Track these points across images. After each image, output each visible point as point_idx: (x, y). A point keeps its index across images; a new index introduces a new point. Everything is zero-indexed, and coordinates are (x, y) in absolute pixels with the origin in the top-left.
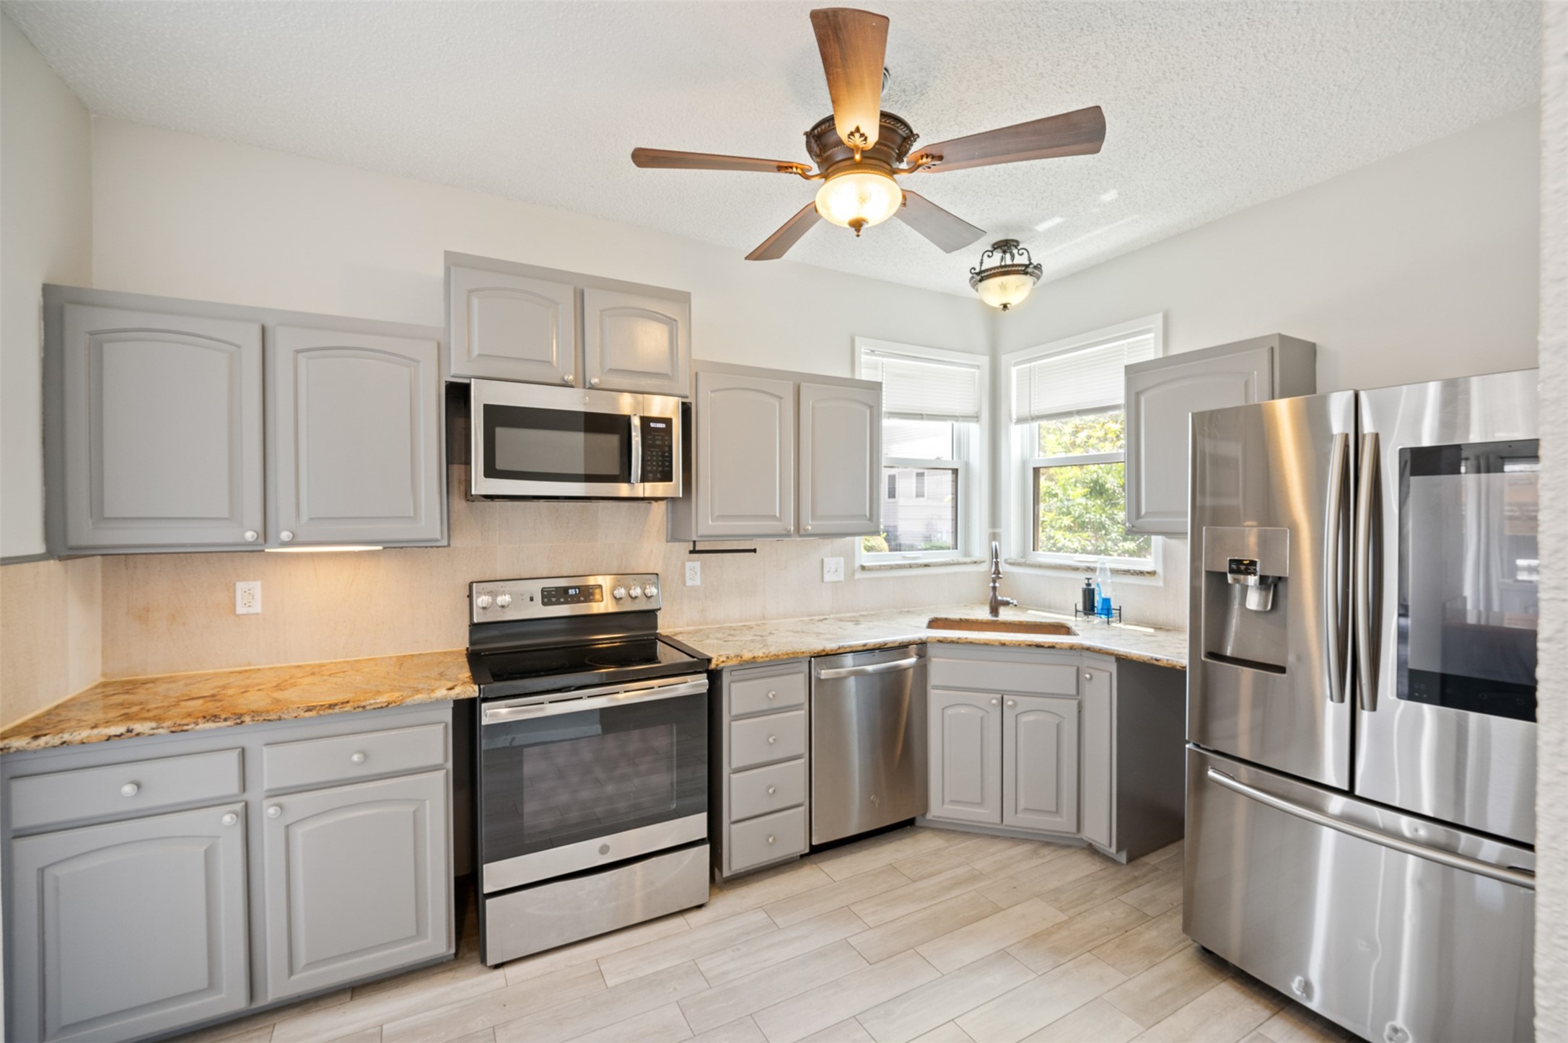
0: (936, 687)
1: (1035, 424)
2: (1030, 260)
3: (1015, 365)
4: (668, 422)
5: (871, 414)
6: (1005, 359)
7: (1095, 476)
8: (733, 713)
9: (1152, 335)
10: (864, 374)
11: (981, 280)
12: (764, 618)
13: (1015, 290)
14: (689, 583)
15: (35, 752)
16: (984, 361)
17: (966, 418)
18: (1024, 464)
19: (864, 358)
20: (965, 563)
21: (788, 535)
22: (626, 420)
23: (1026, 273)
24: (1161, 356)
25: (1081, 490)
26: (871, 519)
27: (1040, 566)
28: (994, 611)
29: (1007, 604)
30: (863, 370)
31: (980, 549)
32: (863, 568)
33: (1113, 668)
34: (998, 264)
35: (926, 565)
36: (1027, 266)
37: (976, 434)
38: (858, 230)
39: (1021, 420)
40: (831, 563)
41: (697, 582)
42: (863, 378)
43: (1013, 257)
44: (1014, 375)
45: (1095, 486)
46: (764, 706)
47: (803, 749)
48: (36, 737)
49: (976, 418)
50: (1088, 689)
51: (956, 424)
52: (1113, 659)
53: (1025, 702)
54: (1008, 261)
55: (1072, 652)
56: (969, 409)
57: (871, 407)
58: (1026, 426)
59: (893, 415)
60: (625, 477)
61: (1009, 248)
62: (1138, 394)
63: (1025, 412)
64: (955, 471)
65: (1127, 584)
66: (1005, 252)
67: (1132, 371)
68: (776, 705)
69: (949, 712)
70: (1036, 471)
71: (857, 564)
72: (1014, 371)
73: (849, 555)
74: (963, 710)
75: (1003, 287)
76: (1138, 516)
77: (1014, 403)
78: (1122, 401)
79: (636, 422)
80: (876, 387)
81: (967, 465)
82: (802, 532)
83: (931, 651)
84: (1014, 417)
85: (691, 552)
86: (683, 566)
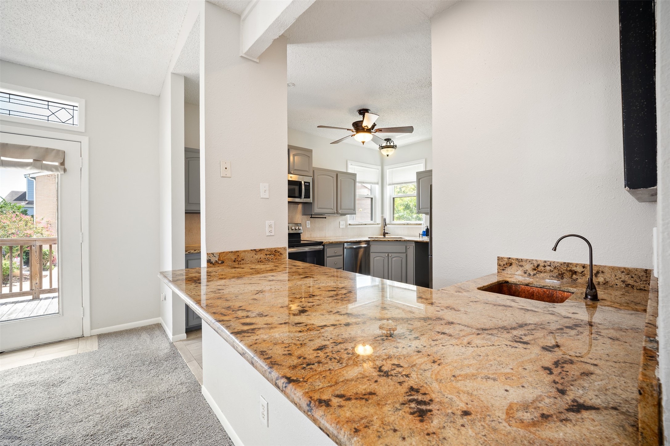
0: (372, 253)
1: (393, 186)
2: (394, 144)
3: (388, 169)
4: (309, 183)
5: (354, 182)
6: (385, 167)
7: (407, 203)
8: (327, 256)
9: (422, 164)
10: (350, 171)
11: (382, 149)
12: (325, 237)
13: (390, 151)
14: (307, 227)
15: (195, 253)
16: (380, 167)
17: (375, 183)
18: (390, 197)
19: (350, 166)
20: (375, 224)
21: (334, 214)
22: (300, 183)
23: (393, 148)
24: (424, 170)
25: (402, 207)
26: (354, 210)
27: (395, 224)
28: (384, 235)
29: (388, 233)
30: (350, 170)
31: (379, 220)
32: (350, 224)
33: (414, 245)
34: (385, 145)
35: (365, 224)
36: (394, 146)
37: (377, 188)
38: (363, 144)
39: (389, 185)
40: (342, 223)
41: (309, 227)
42: (349, 172)
43: (390, 143)
44: (388, 172)
45: (407, 206)
46: (334, 255)
47: (342, 266)
48: (195, 250)
49: (378, 183)
50: (408, 251)
51: (372, 185)
52: (414, 242)
53: (394, 255)
54: (389, 145)
55: (404, 242)
56: (376, 181)
57: (354, 180)
58: (391, 186)
59: (360, 182)
60: (300, 197)
61: (389, 141)
62: (419, 179)
63: (391, 182)
64: (372, 199)
65: (417, 227)
66: (388, 141)
67: (418, 174)
68: (337, 254)
69: (375, 259)
70: (394, 198)
71: (348, 223)
72: (388, 171)
73: (346, 221)
74: (378, 258)
75: (387, 151)
76: (419, 209)
77: (388, 180)
78: (415, 180)
79: (303, 182)
80: (355, 175)
81: (375, 196)
82: (338, 213)
83: (371, 243)
84: (388, 183)
85: (311, 218)
86: (306, 222)
